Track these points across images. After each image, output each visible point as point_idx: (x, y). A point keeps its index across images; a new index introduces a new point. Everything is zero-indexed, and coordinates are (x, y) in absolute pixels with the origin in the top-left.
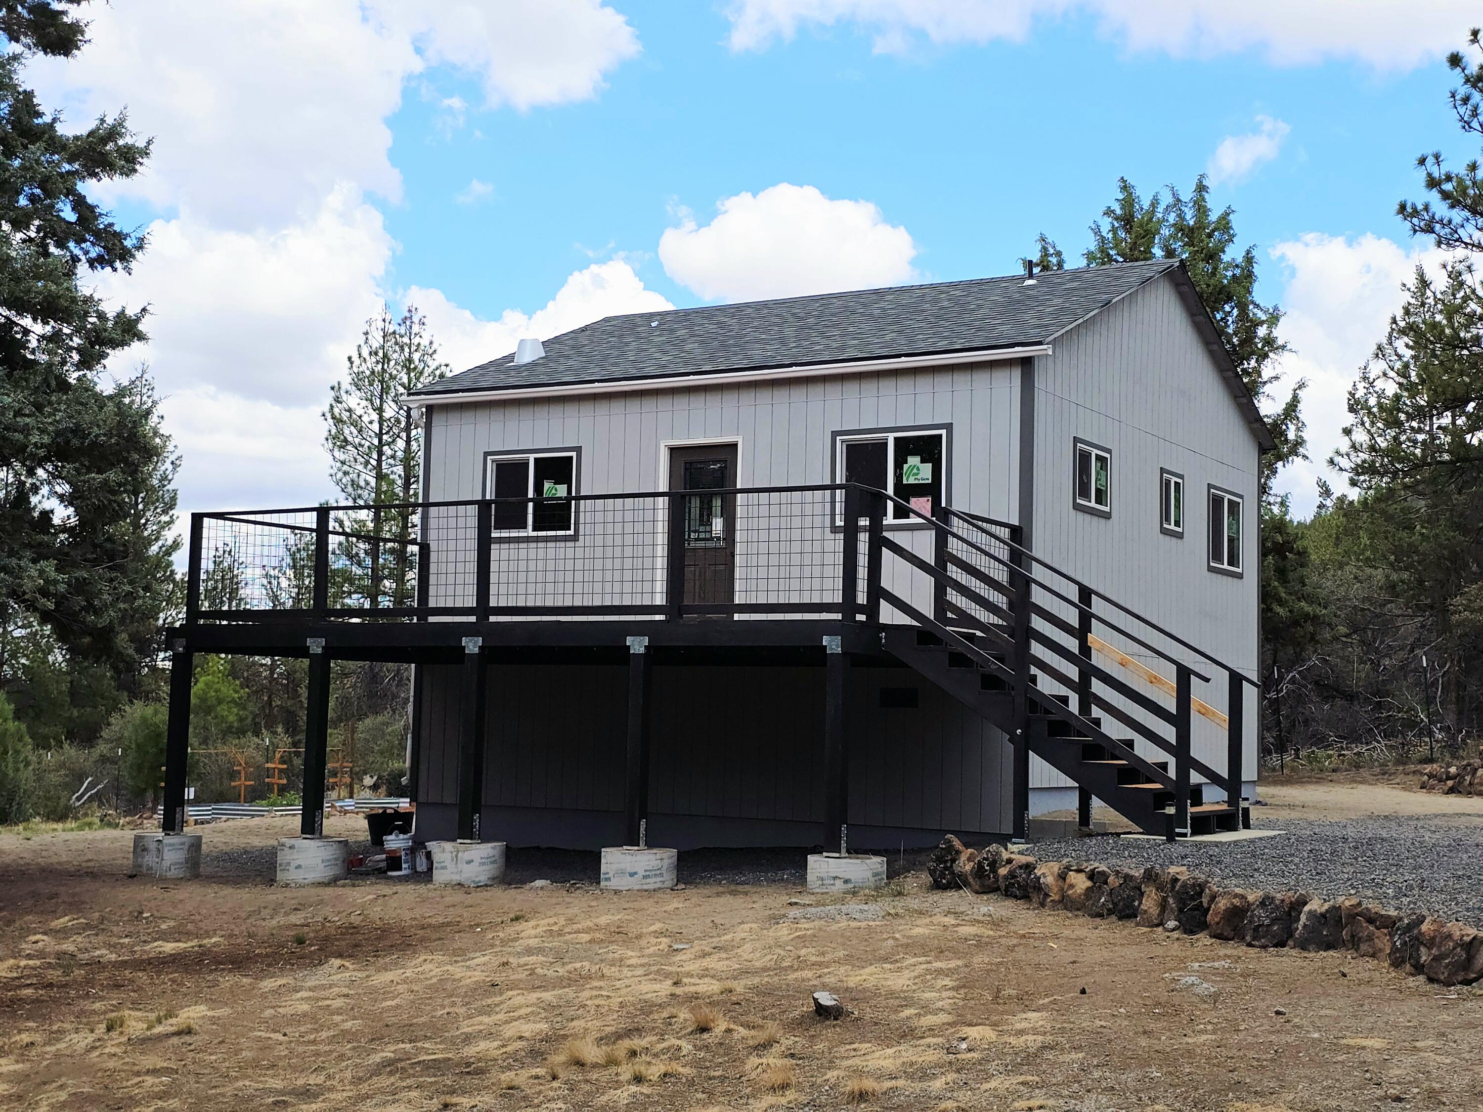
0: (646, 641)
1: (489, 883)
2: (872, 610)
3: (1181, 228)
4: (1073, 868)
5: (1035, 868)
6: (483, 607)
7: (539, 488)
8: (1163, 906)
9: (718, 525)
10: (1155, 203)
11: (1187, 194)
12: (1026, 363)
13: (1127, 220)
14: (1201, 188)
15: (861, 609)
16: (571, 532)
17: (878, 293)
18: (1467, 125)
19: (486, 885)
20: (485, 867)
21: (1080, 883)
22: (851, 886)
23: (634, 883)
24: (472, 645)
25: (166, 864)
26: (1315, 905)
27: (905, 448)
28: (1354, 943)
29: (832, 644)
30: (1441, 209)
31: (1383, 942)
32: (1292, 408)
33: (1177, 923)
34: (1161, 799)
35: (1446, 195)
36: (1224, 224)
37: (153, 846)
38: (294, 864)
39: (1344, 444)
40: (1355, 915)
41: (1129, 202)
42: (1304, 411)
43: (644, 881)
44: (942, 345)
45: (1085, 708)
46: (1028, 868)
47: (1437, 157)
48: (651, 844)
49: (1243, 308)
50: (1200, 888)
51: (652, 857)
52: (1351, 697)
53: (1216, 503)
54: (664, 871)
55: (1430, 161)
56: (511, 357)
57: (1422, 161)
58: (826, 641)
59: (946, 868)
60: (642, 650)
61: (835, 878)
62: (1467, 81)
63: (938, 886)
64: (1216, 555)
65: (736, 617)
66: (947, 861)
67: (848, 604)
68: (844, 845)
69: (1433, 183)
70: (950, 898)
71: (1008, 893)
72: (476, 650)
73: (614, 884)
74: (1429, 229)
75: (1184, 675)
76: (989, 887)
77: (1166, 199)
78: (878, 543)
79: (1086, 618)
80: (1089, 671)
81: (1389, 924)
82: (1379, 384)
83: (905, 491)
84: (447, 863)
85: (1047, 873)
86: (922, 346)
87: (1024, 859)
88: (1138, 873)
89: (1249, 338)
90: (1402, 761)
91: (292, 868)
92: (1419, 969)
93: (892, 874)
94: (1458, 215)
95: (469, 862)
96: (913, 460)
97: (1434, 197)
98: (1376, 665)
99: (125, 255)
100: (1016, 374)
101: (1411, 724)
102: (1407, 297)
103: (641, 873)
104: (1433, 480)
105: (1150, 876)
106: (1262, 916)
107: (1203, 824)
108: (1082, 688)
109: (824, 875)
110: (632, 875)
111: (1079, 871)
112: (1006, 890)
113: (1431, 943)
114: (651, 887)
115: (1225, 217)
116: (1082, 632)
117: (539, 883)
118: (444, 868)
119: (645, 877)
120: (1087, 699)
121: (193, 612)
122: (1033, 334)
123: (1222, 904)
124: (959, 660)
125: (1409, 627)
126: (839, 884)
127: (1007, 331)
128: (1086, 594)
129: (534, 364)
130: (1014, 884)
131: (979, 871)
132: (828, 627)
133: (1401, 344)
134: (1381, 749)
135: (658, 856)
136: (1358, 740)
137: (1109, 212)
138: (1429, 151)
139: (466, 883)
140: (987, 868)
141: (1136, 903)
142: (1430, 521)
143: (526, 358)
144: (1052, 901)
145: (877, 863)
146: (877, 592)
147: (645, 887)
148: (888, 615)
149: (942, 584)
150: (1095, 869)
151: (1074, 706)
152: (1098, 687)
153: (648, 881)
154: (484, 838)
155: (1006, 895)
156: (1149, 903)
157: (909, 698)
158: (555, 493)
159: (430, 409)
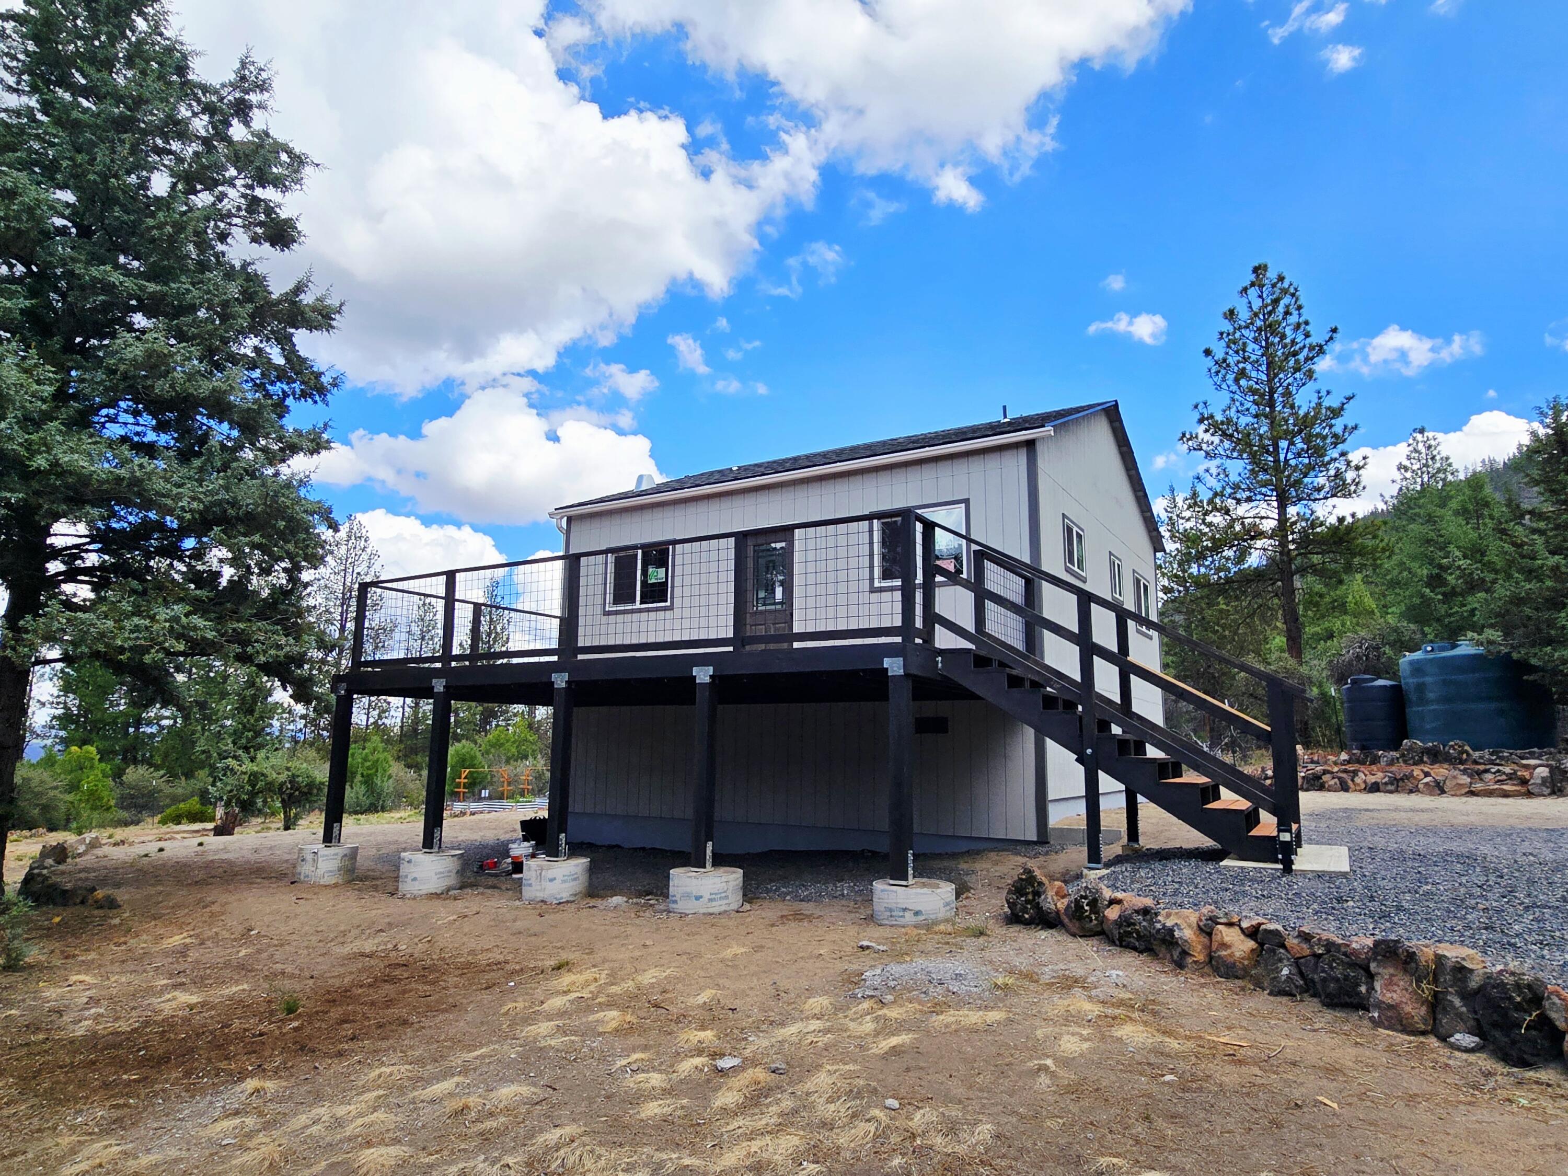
0: (710, 670)
1: (572, 899)
2: (928, 635)
4: (1222, 921)
5: (1156, 914)
6: (571, 647)
7: (645, 573)
8: (1436, 1006)
9: (779, 593)
12: (1030, 444)
15: (918, 633)
16: (668, 604)
19: (568, 902)
20: (567, 885)
21: (1237, 942)
22: (921, 918)
23: (700, 907)
24: (560, 680)
25: (320, 872)
29: (894, 666)
33: (1477, 1039)
37: (309, 857)
38: (410, 877)
43: (709, 905)
46: (1149, 913)
47: (1205, 403)
48: (717, 865)
51: (717, 880)
53: (1137, 583)
54: (729, 893)
55: (1201, 406)
57: (1196, 407)
58: (887, 663)
59: (1027, 902)
60: (707, 680)
61: (905, 910)
62: (1217, 363)
63: (1014, 919)
65: (796, 645)
66: (1028, 893)
67: (907, 628)
68: (910, 871)
72: (564, 685)
73: (681, 906)
76: (1091, 930)
78: (932, 573)
79: (1124, 643)
80: (1128, 687)
84: (532, 881)
85: (1181, 923)
87: (1139, 902)
88: (1357, 944)
91: (409, 880)
95: (551, 880)
99: (322, 391)
100: (1025, 454)
103: (707, 896)
105: (1390, 953)
109: (893, 906)
110: (698, 898)
111: (1230, 924)
112: (1121, 940)
114: (716, 910)
116: (1120, 657)
117: (617, 900)
118: (530, 885)
119: (710, 900)
121: (357, 663)
126: (909, 917)
128: (1122, 620)
130: (1130, 933)
131: (1076, 911)
132: (890, 650)
135: (723, 879)
138: (1200, 400)
139: (549, 901)
140: (1087, 908)
141: (1363, 989)
144: (1195, 962)
145: (945, 890)
146: (932, 618)
147: (711, 910)
148: (944, 639)
150: (1260, 924)
153: (714, 904)
155: (1121, 946)
157: (937, 726)
158: (657, 575)
159: (570, 520)
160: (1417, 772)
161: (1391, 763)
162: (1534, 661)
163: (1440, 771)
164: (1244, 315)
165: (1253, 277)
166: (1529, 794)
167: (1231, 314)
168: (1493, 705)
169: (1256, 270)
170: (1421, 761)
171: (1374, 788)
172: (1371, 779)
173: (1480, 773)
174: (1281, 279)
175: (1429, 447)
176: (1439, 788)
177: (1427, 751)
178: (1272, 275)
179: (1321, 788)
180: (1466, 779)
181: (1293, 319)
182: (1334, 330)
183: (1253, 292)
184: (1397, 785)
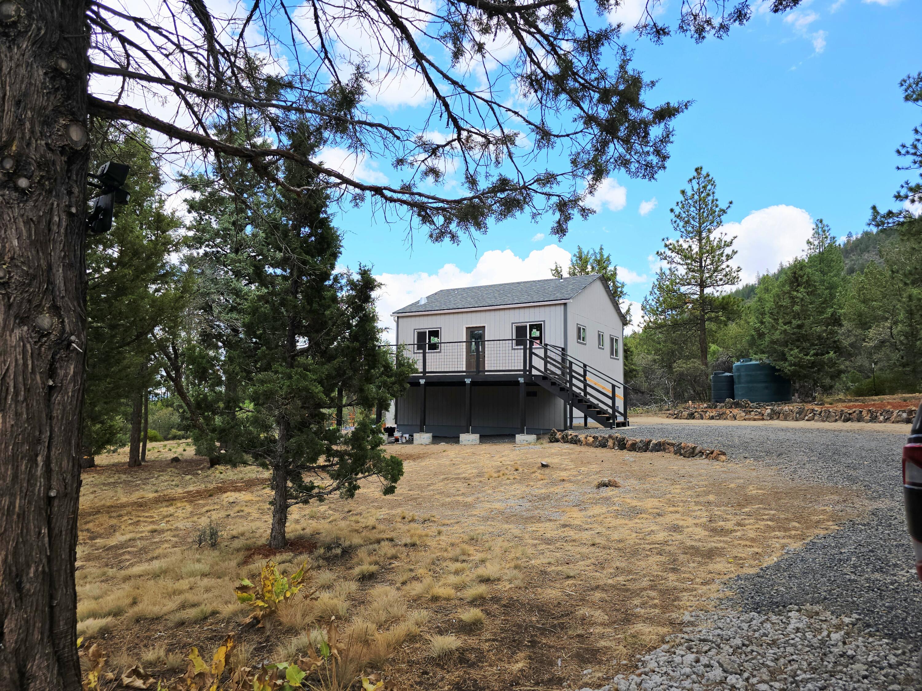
0: (470, 380)
1: (429, 444)
2: (530, 371)
3: (595, 260)
4: (588, 436)
5: (578, 436)
6: (424, 372)
7: (429, 339)
8: (614, 444)
10: (588, 253)
11: (597, 251)
12: (565, 304)
13: (580, 258)
14: (601, 249)
15: (528, 371)
16: (439, 351)
17: (519, 283)
18: (676, 229)
20: (428, 440)
21: (591, 439)
22: (528, 442)
23: (469, 443)
24: (422, 381)
26: (654, 441)
27: (532, 327)
28: (664, 450)
29: (521, 380)
30: (669, 253)
31: (672, 449)
32: (628, 311)
33: (618, 448)
34: (608, 419)
35: (670, 249)
36: (608, 259)
39: (642, 321)
40: (664, 443)
41: (580, 252)
42: (632, 312)
44: (542, 299)
45: (585, 395)
46: (576, 436)
47: (667, 239)
48: (473, 433)
49: (614, 283)
50: (624, 439)
51: (473, 436)
52: (643, 393)
53: (612, 339)
54: (477, 440)
56: (418, 302)
57: (663, 240)
58: (519, 379)
59: (553, 437)
60: (470, 382)
61: (524, 440)
63: (551, 442)
64: (612, 354)
65: (486, 374)
66: (553, 435)
67: (525, 370)
68: (525, 432)
69: (666, 246)
70: (555, 444)
71: (571, 443)
72: (424, 383)
73: (464, 443)
74: (665, 259)
75: (614, 387)
76: (566, 441)
77: (591, 252)
78: (531, 353)
79: (585, 371)
80: (586, 385)
81: (673, 445)
82: (650, 302)
83: (533, 339)
84: (418, 439)
85: (582, 437)
86: (536, 300)
87: (574, 434)
88: (607, 436)
89: (616, 292)
90: (661, 410)
92: (681, 455)
93: (538, 439)
94: (674, 255)
95: (424, 438)
96: (534, 330)
97: (666, 250)
98: (650, 383)
100: (562, 307)
101: (663, 400)
102: (657, 276)
103: (471, 440)
104: (667, 330)
105: (610, 437)
106: (641, 445)
107: (619, 425)
108: (585, 390)
109: (521, 441)
110: (469, 441)
111: (590, 436)
113: (684, 448)
114: (474, 444)
115: (608, 257)
116: (584, 376)
117: (442, 443)
120: (586, 393)
122: (567, 296)
123: (630, 442)
124: (554, 384)
125: (659, 372)
126: (525, 442)
127: (559, 296)
128: (585, 366)
129: (425, 305)
130: (573, 440)
131: (563, 438)
132: (520, 376)
133: (656, 290)
134: (654, 407)
135: (475, 436)
136: (647, 404)
137: (575, 255)
138: (665, 237)
139: (423, 444)
140: (565, 437)
141: (607, 443)
142: (665, 342)
143: (423, 302)
144: (583, 444)
145: (534, 437)
146: (531, 366)
147: (472, 444)
148: (534, 372)
149: (546, 363)
150: (594, 436)
151: (582, 394)
152: (589, 390)
153: (473, 442)
154: (427, 432)
156: (610, 443)
157: (534, 394)
158: (434, 340)
159: (398, 317)
160: (728, 412)
161: (721, 408)
162: (777, 367)
163: (736, 411)
164: (689, 193)
165: (695, 174)
166: (763, 419)
167: (683, 192)
168: (763, 385)
169: (697, 170)
170: (731, 407)
171: (712, 418)
172: (711, 414)
173: (750, 412)
174: (708, 175)
175: (824, 231)
176: (735, 418)
177: (734, 403)
178: (704, 172)
179: (694, 418)
180: (744, 414)
181: (710, 198)
182: (731, 203)
183: (694, 182)
184: (721, 416)
